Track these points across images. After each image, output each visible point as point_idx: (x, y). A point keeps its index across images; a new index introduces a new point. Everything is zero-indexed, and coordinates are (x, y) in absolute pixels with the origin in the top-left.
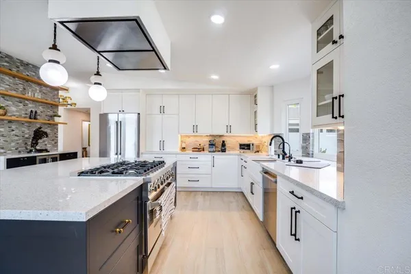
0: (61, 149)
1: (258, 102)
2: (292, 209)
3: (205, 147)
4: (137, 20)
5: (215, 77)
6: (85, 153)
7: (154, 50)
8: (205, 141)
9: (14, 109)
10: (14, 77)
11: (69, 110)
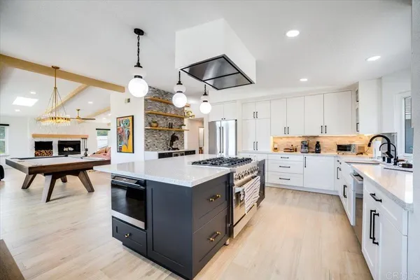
0: (186, 148)
1: (360, 99)
2: (371, 211)
3: (297, 148)
4: (224, 57)
5: (304, 80)
6: (201, 151)
7: (239, 72)
8: (297, 143)
9: (161, 122)
10: (161, 102)
11: (191, 120)
